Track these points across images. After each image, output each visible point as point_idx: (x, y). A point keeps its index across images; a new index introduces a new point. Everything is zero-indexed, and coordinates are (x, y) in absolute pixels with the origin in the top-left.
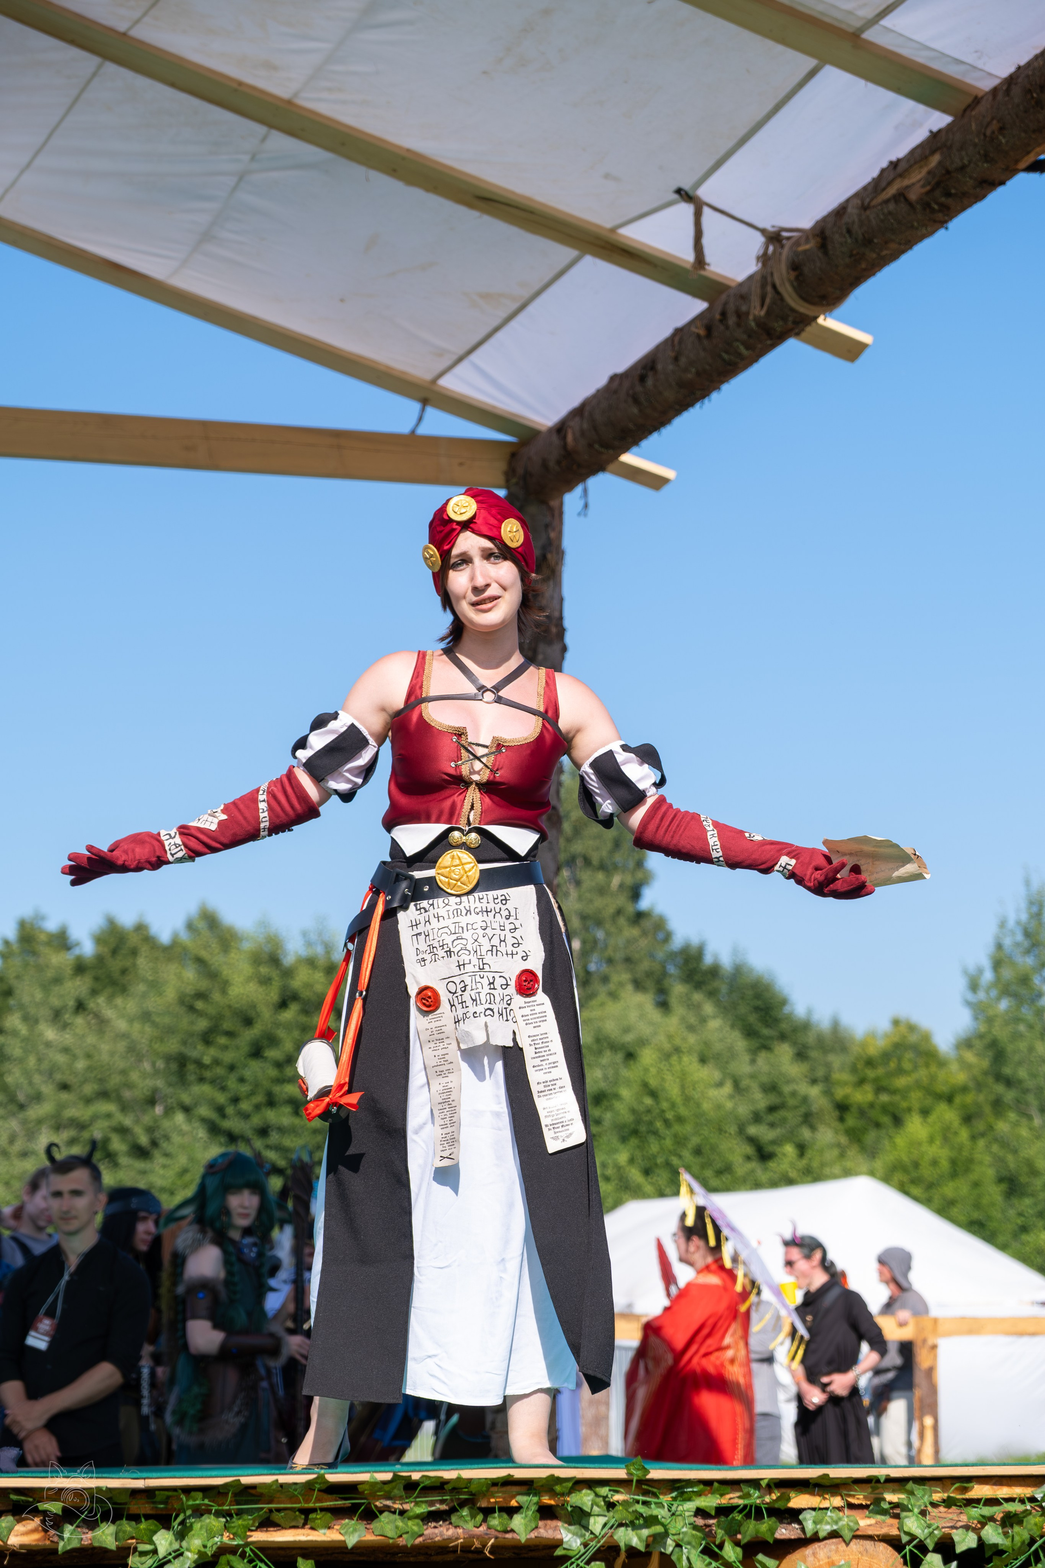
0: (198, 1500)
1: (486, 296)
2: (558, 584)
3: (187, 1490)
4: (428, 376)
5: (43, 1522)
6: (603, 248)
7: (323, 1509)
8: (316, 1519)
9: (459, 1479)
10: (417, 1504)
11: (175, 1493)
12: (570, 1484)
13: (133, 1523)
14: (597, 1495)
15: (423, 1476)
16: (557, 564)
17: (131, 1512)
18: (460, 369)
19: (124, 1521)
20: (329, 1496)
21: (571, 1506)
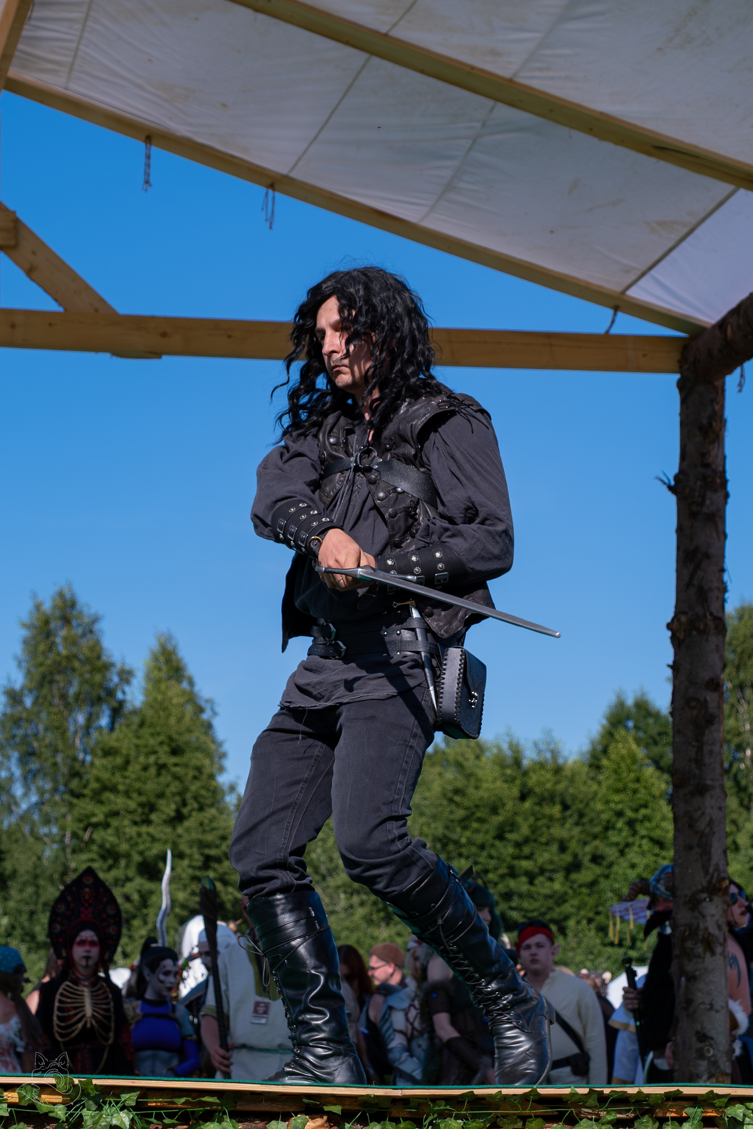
0: (442, 1106)
1: (662, 224)
2: (721, 445)
3: (434, 1099)
4: (619, 289)
5: (329, 1121)
7: (536, 1117)
8: (531, 1122)
9: (639, 1093)
10: (608, 1113)
11: (424, 1101)
12: (726, 1100)
13: (394, 1124)
14: (747, 1108)
15: (612, 1091)
16: (720, 430)
17: (392, 1115)
18: (642, 282)
19: (388, 1122)
20: (542, 1106)
21: (728, 1117)
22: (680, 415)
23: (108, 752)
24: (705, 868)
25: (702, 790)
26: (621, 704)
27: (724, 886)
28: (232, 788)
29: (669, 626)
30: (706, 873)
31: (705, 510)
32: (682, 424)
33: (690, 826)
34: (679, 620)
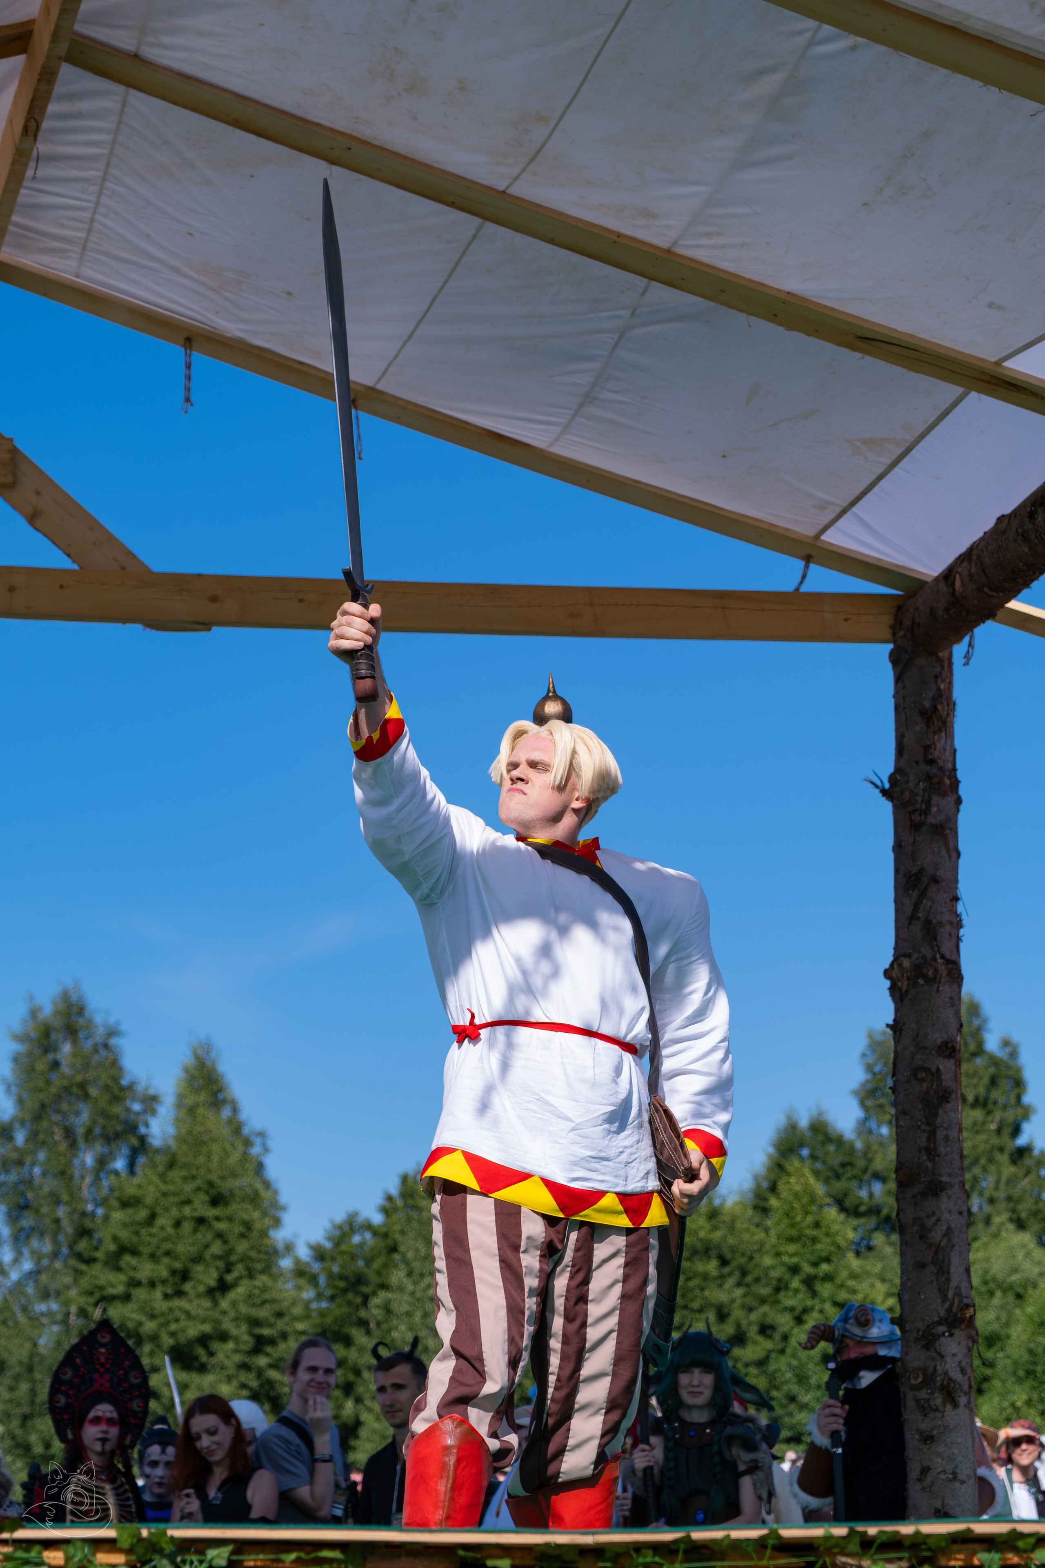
0: (649, 1556)
1: (868, 442)
2: (950, 736)
3: (637, 1546)
4: (812, 533)
6: (988, 382)
9: (917, 1533)
11: (624, 1549)
12: (1032, 1540)
16: (948, 715)
18: (840, 523)
20: (783, 1554)
22: (894, 697)
23: (126, 1204)
24: (943, 1293)
25: (936, 1189)
26: (792, 1127)
27: (968, 1315)
28: (289, 1248)
29: (887, 974)
30: (945, 1298)
31: (931, 820)
32: (897, 708)
33: (922, 1237)
34: (900, 965)
